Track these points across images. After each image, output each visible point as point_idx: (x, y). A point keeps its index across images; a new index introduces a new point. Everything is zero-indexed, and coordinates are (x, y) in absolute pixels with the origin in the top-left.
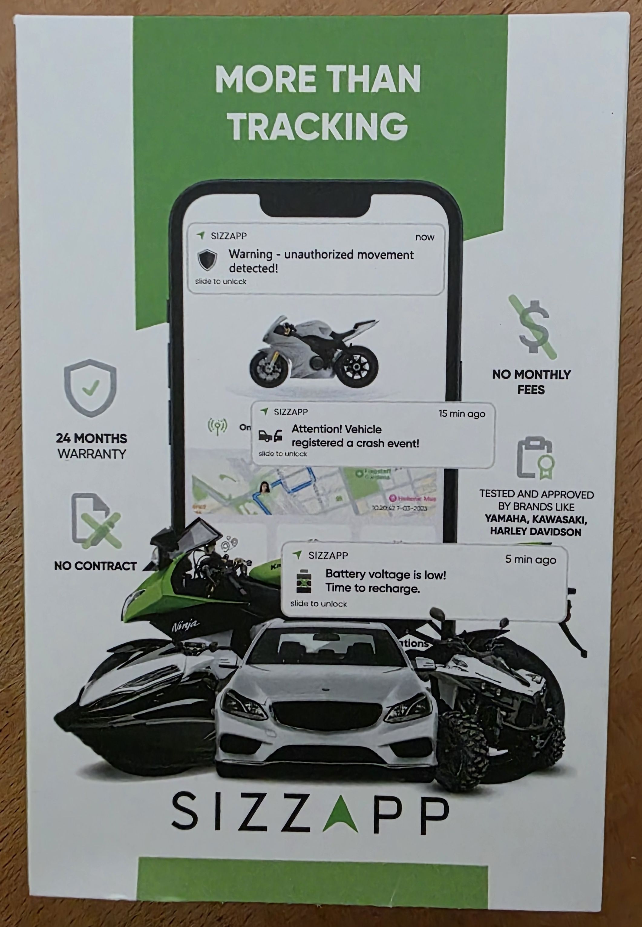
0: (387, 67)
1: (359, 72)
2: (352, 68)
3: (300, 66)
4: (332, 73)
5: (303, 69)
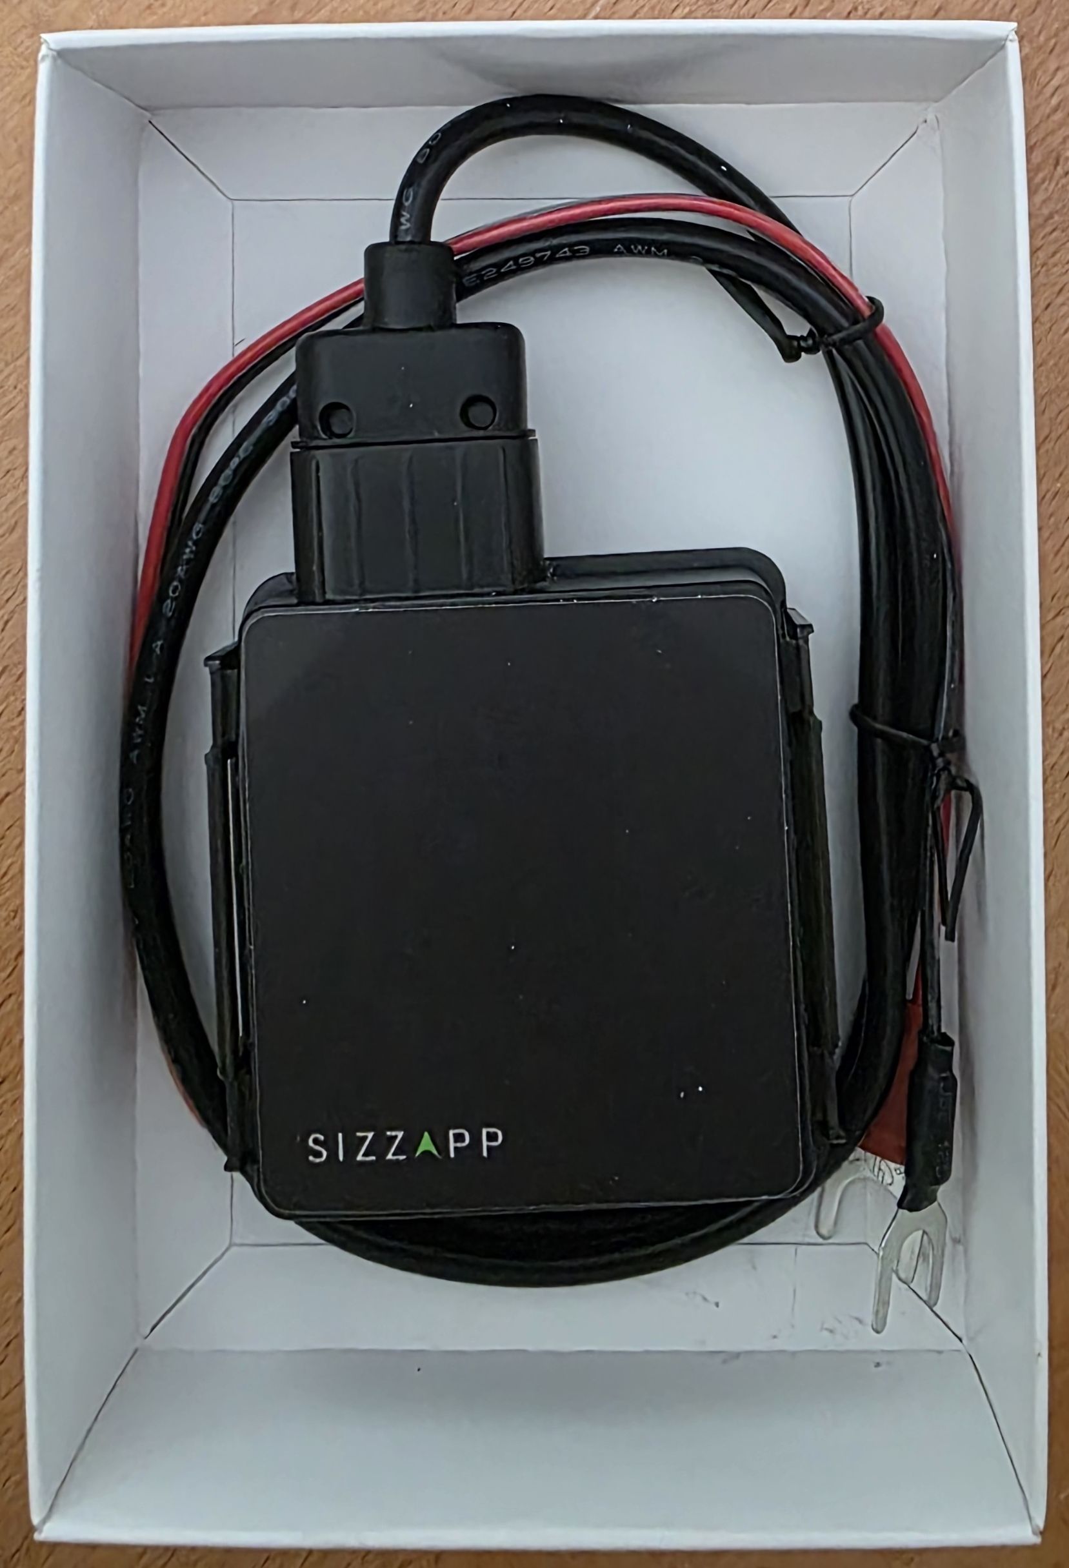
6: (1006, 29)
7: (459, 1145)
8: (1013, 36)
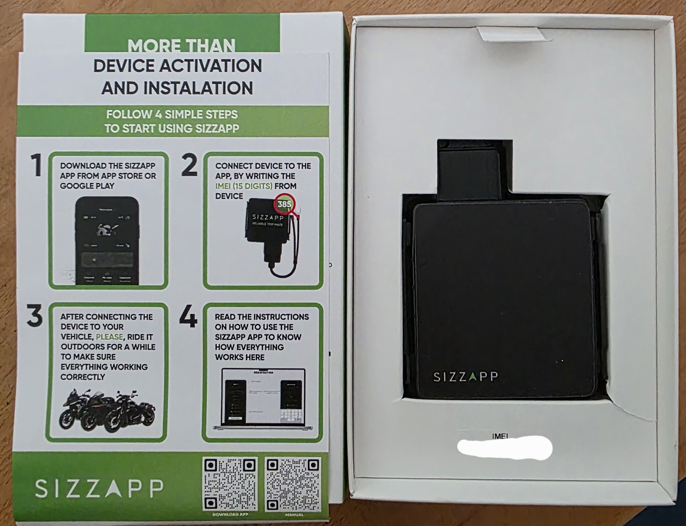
0: (218, 40)
1: (203, 43)
2: (199, 40)
3: (173, 40)
4: (189, 43)
5: (174, 41)
6: (670, 18)
7: (484, 377)
8: (672, 21)
